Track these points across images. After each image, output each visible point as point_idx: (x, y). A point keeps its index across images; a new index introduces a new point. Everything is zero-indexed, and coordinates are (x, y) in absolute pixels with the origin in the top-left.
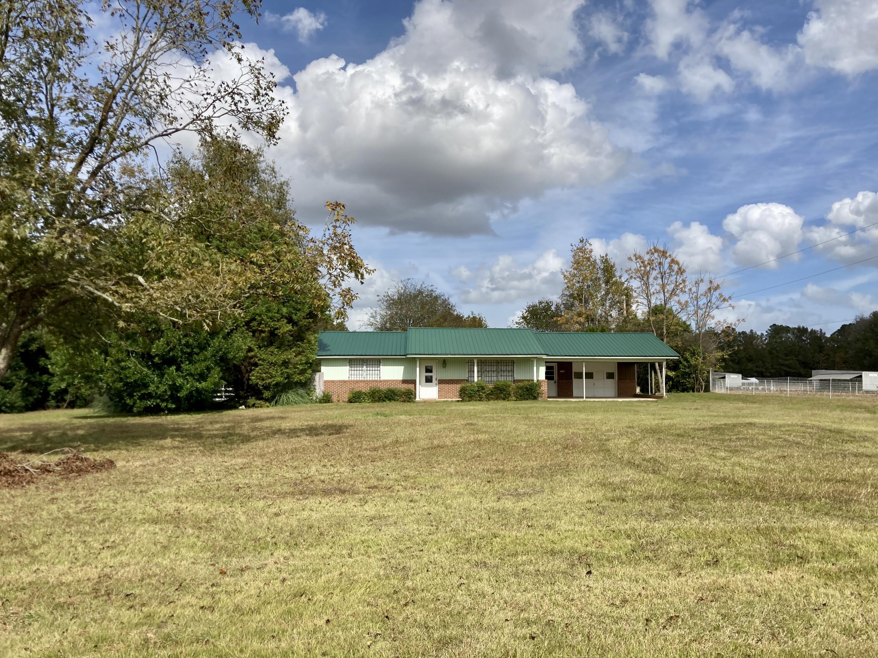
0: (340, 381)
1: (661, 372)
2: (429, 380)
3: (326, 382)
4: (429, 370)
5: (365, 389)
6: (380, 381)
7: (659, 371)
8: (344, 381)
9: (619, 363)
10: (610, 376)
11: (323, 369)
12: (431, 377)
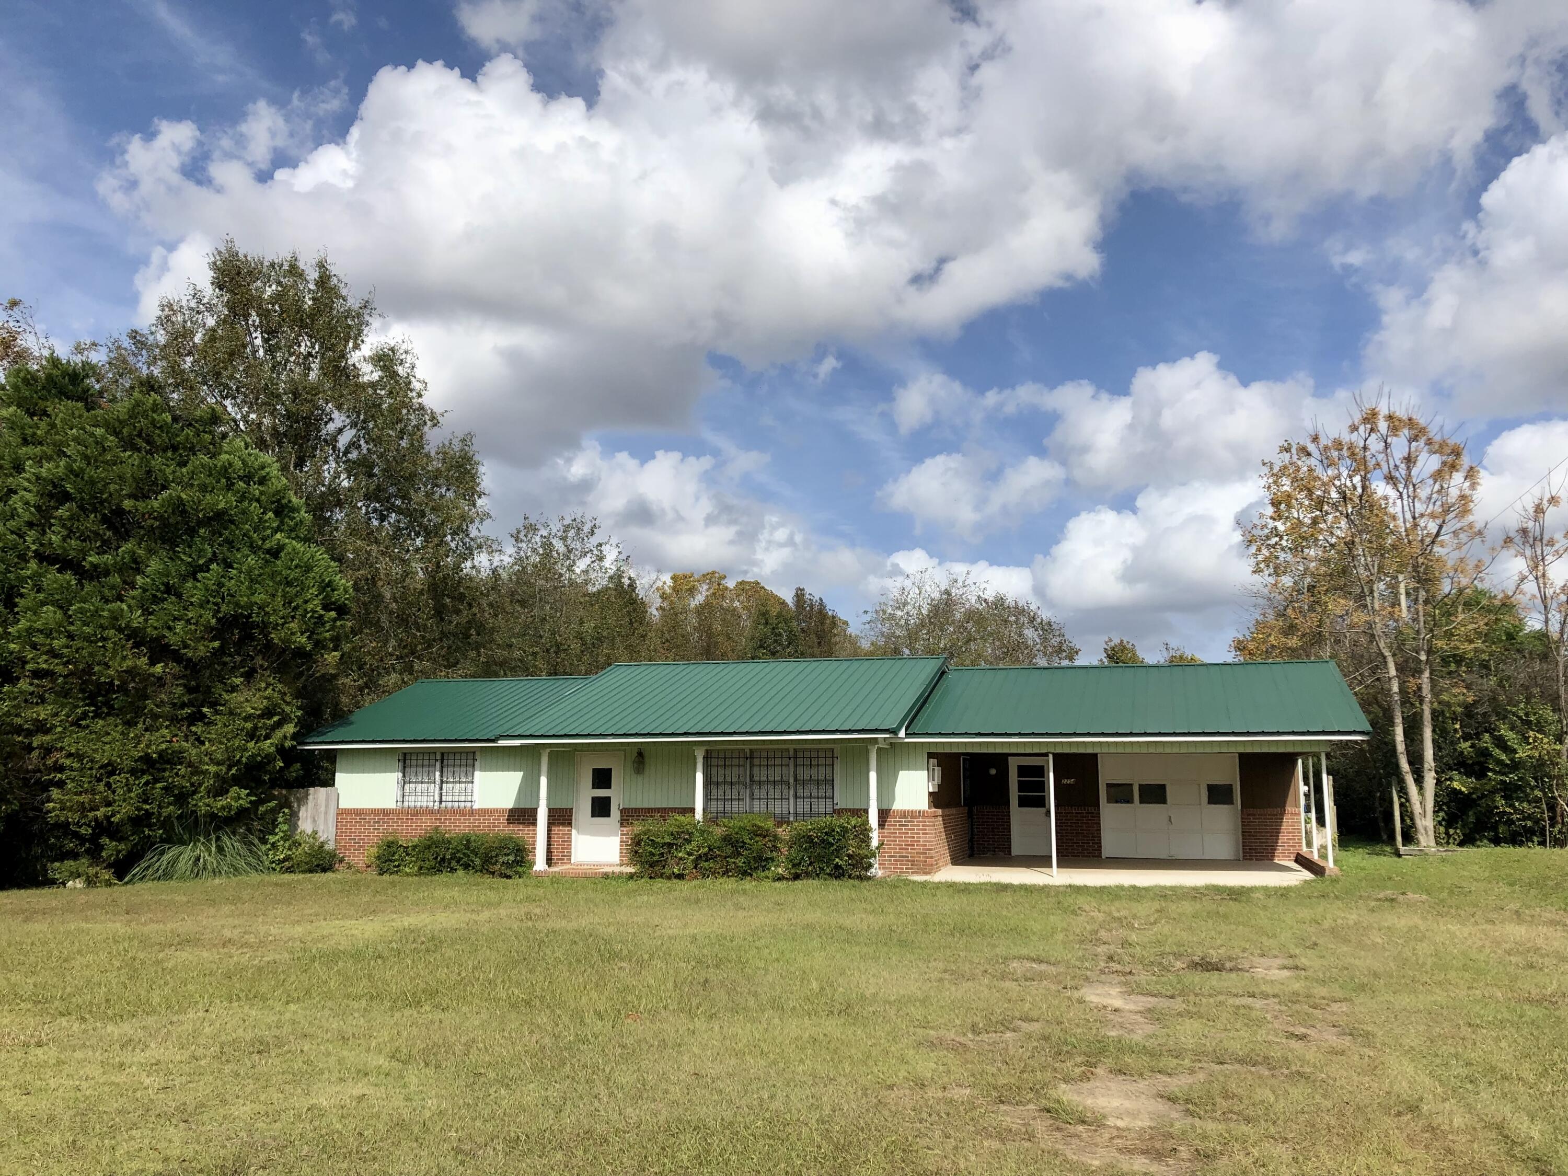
0: (375, 812)
1: (1419, 781)
2: (601, 808)
3: (343, 814)
4: (602, 778)
5: (410, 834)
6: (472, 812)
7: (1410, 780)
8: (385, 812)
9: (1241, 755)
10: (1218, 794)
11: (341, 778)
12: (607, 800)
